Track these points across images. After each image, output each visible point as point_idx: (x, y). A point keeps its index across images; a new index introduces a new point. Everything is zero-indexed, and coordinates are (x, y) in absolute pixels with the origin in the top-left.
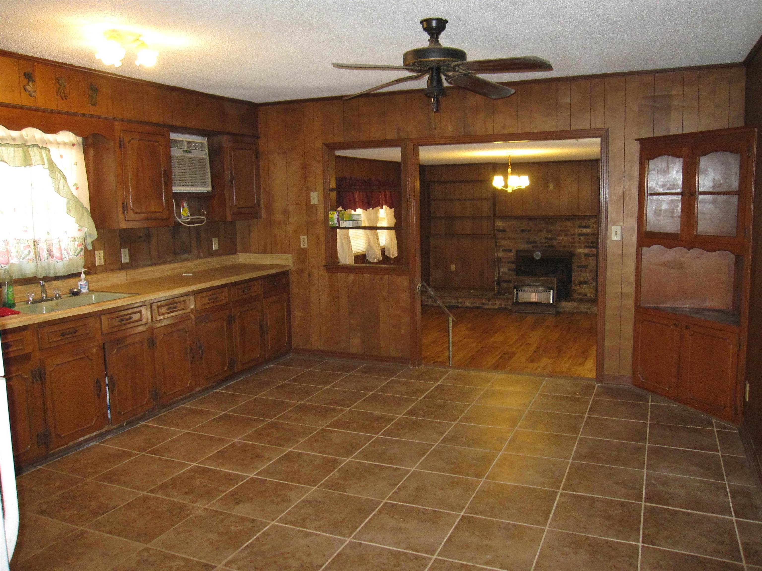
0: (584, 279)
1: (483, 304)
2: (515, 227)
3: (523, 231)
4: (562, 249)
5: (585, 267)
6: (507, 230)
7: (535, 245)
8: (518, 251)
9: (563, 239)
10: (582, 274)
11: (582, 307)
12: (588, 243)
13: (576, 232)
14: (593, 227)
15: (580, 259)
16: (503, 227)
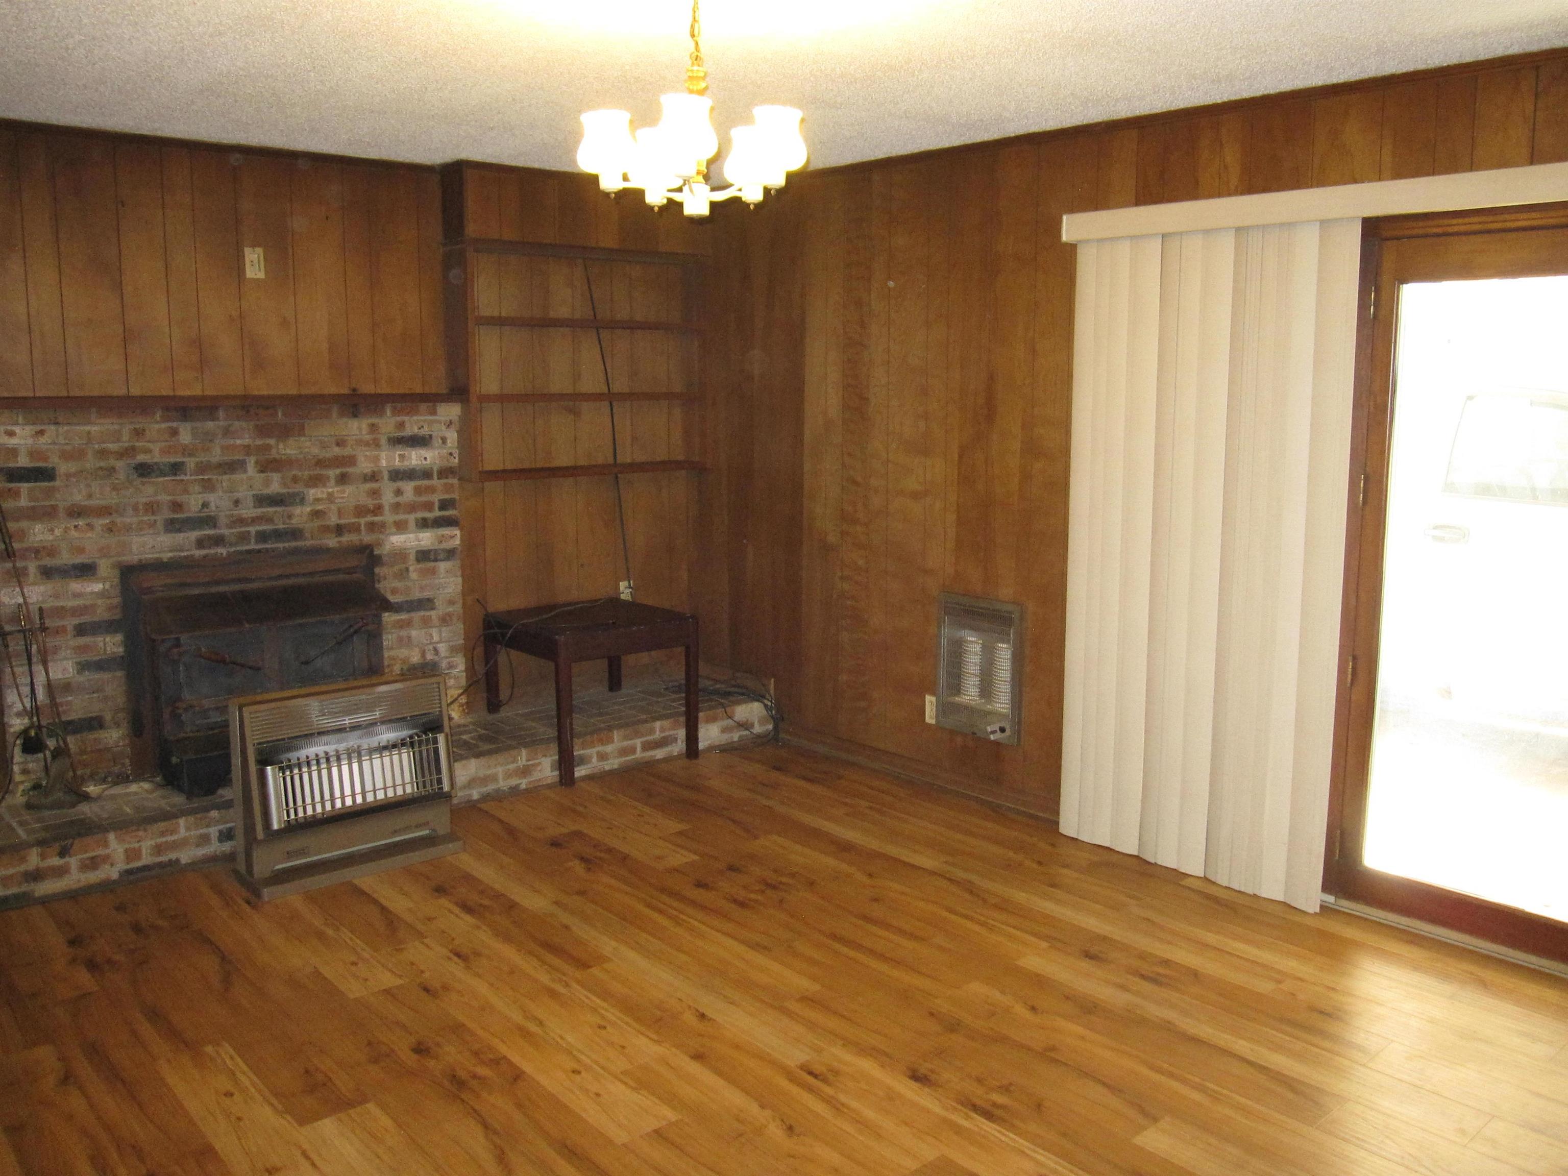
0: (423, 654)
1: (36, 876)
2: (103, 454)
3: (144, 470)
4: (332, 542)
5: (426, 604)
6: (63, 468)
7: (211, 532)
8: (128, 572)
9: (330, 498)
10: (414, 633)
11: (500, 770)
12: (429, 506)
13: (384, 463)
14: (444, 440)
15: (403, 574)
16: (33, 454)
